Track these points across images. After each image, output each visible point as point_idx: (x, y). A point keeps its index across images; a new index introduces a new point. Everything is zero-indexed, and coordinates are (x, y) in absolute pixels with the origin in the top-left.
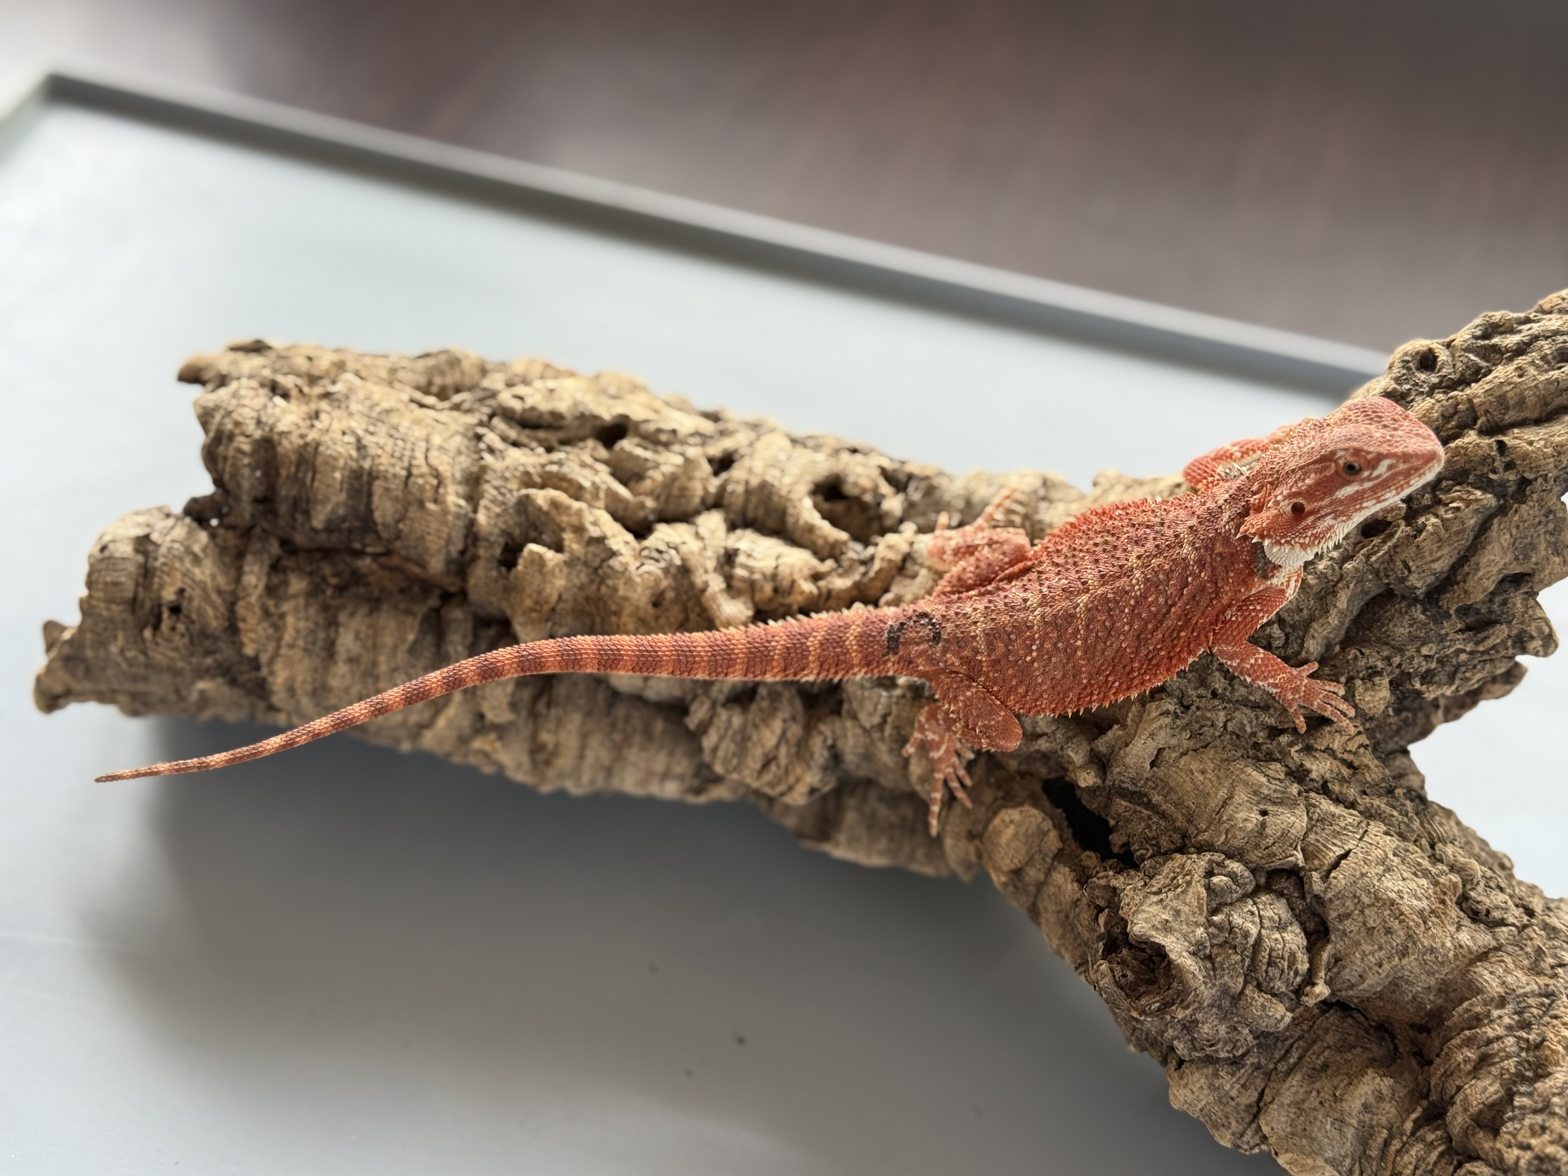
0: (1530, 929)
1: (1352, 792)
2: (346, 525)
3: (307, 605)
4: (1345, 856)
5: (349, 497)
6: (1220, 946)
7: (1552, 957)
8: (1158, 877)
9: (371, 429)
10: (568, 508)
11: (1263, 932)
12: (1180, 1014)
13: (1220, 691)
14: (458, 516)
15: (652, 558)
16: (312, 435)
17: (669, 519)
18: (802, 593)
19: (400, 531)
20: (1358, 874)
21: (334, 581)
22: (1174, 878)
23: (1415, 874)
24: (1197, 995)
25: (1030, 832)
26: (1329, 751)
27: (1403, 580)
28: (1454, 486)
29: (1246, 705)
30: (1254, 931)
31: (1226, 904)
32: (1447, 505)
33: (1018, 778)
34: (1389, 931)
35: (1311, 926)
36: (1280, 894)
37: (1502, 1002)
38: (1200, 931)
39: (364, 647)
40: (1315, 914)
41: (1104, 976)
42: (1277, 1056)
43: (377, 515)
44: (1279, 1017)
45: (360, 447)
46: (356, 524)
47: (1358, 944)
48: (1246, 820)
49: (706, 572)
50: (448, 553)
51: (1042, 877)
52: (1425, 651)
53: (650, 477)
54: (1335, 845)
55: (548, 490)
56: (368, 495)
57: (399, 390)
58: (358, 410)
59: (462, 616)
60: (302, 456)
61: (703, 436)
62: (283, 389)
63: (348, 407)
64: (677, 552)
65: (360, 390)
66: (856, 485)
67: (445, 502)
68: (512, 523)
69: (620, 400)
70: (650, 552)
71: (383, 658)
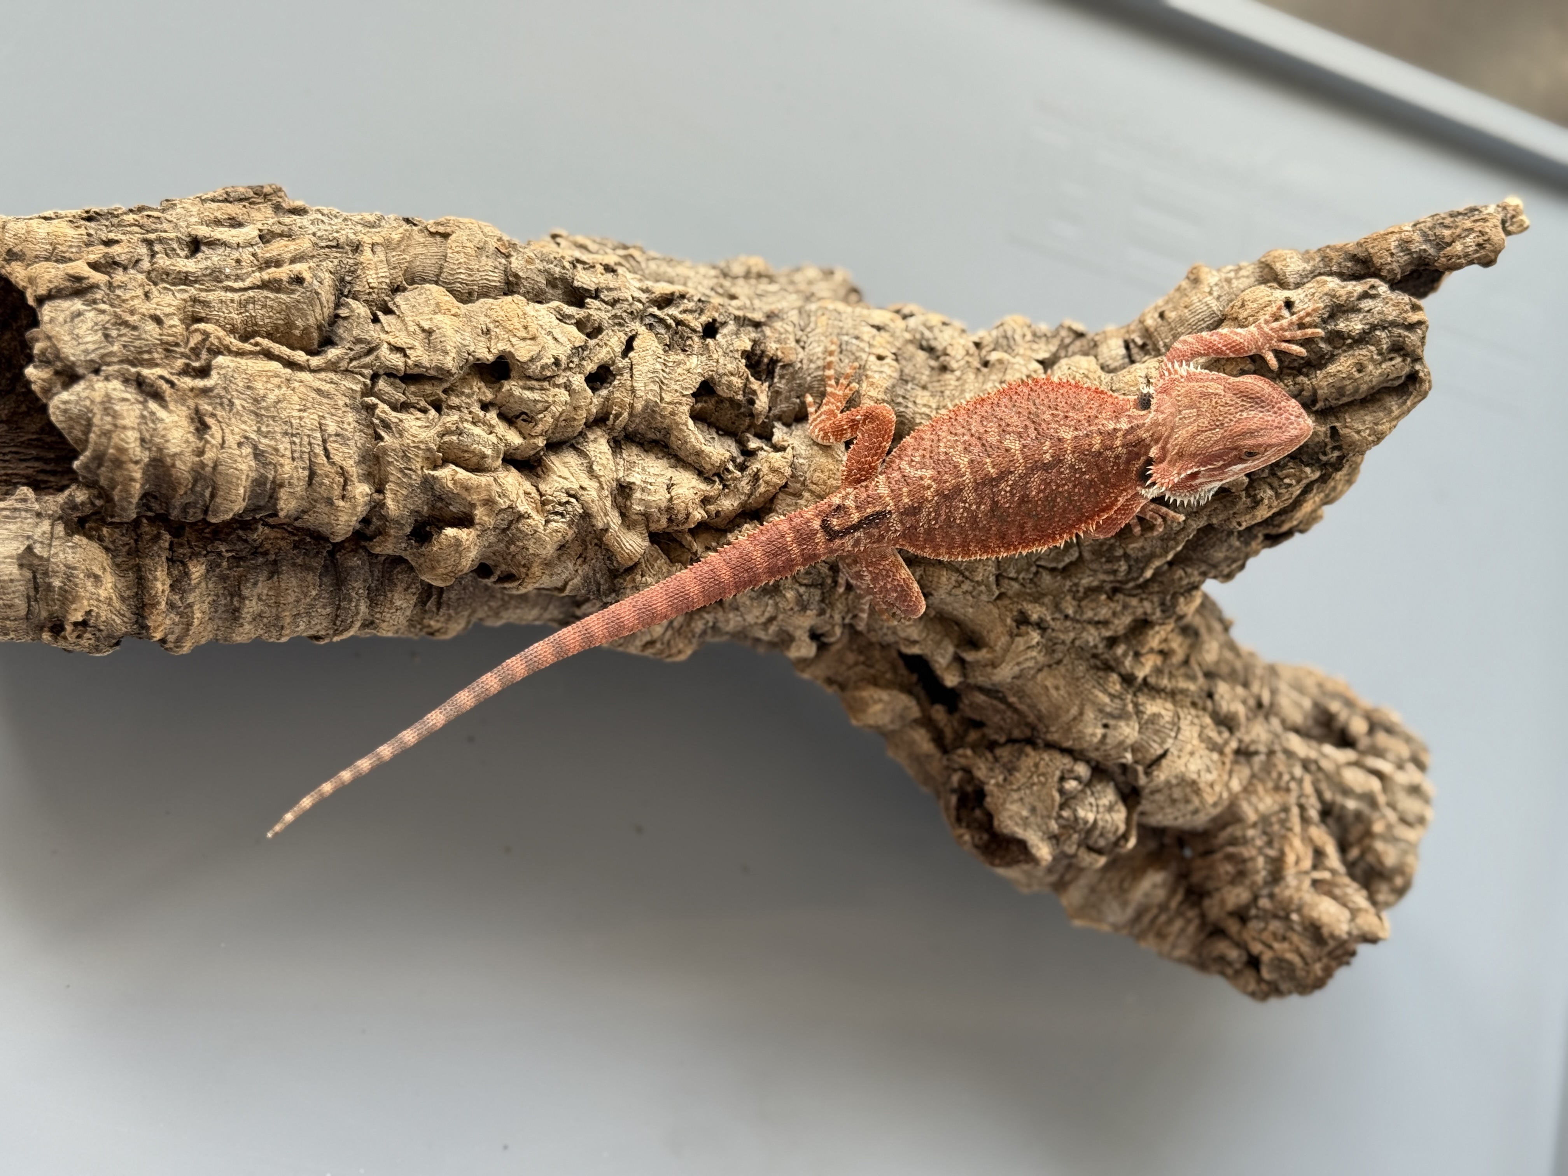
1: (1165, 682)
3: (207, 585)
5: (248, 496)
6: (1067, 829)
8: (1016, 773)
9: (264, 429)
10: (476, 485)
11: (1099, 817)
13: (1071, 614)
14: (363, 503)
15: (556, 513)
16: (210, 455)
18: (694, 517)
19: (304, 518)
20: (1173, 769)
21: (230, 554)
22: (1031, 777)
25: (896, 707)
26: (1152, 651)
29: (1091, 624)
30: (1092, 817)
31: (1073, 799)
33: (878, 647)
34: (1187, 801)
35: (1127, 790)
36: (1107, 775)
38: (1052, 824)
40: (1131, 785)
45: (259, 455)
47: (1162, 808)
49: (605, 514)
53: (539, 418)
54: (1157, 744)
55: (454, 467)
56: (271, 497)
57: (269, 355)
58: (243, 407)
59: (359, 562)
60: (199, 473)
61: (579, 351)
62: (152, 386)
63: (231, 404)
64: (577, 500)
65: (236, 375)
66: (730, 385)
67: (354, 497)
68: (420, 503)
69: (497, 330)
70: (554, 507)
71: (287, 613)
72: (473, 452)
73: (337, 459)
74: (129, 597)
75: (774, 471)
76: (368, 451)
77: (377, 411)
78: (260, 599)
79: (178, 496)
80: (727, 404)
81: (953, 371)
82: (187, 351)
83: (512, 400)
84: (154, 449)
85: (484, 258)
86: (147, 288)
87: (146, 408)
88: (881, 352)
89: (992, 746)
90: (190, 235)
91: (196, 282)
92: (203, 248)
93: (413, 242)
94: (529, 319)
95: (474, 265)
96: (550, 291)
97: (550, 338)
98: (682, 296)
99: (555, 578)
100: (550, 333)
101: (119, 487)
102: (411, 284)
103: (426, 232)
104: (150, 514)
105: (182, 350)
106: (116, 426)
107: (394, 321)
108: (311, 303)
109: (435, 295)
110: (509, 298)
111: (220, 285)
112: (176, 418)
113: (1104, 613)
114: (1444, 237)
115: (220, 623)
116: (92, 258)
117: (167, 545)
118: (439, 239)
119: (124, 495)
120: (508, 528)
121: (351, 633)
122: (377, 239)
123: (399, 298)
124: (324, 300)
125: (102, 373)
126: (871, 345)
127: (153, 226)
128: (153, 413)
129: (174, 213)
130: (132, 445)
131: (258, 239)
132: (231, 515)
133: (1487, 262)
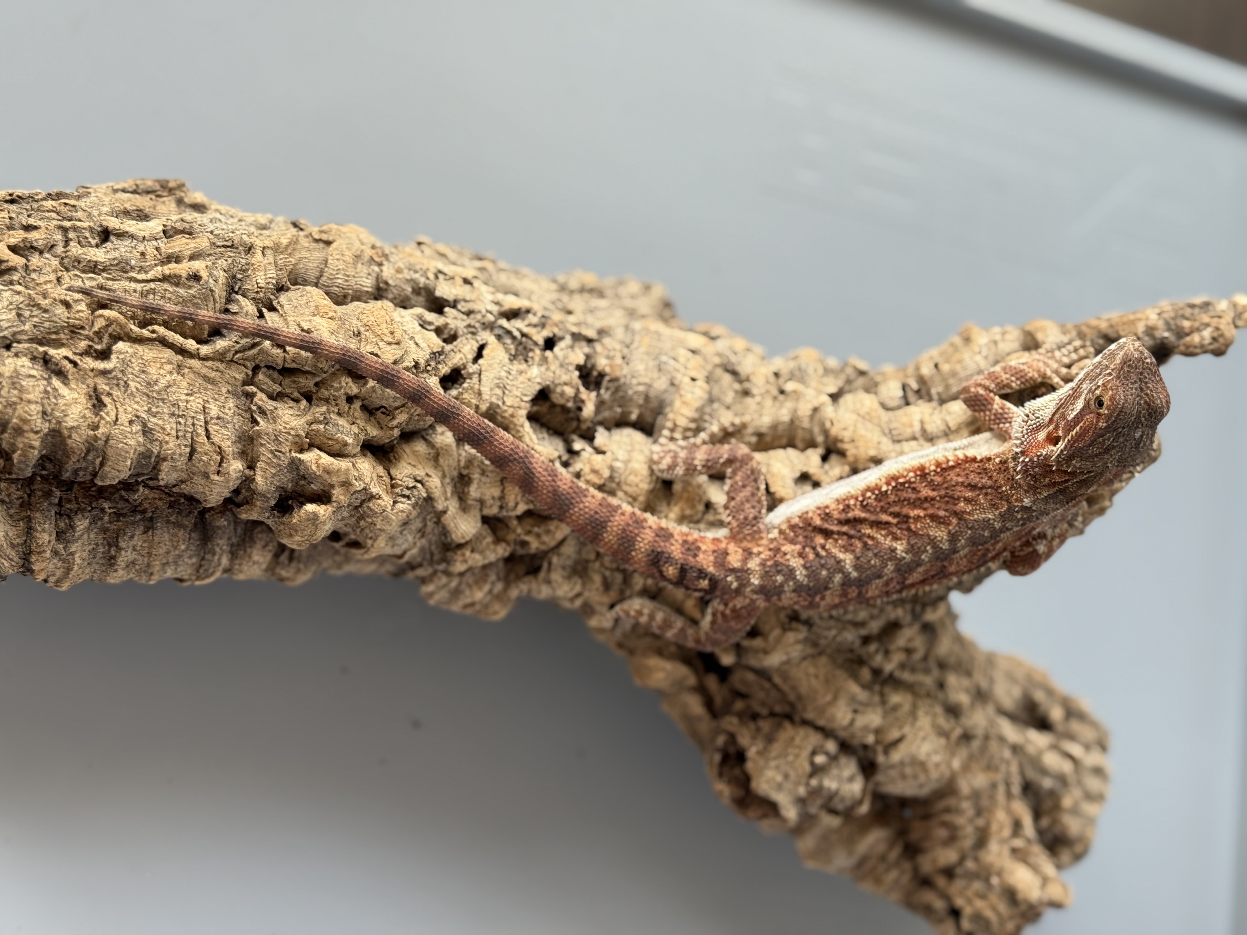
3: (89, 536)
4: (901, 739)
10: (338, 471)
11: (840, 786)
14: (237, 479)
16: (100, 430)
17: (411, 439)
22: (786, 748)
35: (866, 764)
38: (801, 789)
39: (141, 555)
45: (146, 431)
54: (895, 728)
55: (318, 452)
56: (154, 468)
57: (164, 342)
58: (137, 389)
59: (226, 523)
60: (92, 445)
61: (437, 356)
62: (57, 365)
63: (127, 385)
64: (423, 484)
65: (133, 360)
66: (562, 394)
67: (228, 473)
68: (286, 480)
69: (367, 333)
70: (402, 490)
71: (158, 563)
72: (337, 440)
73: (216, 440)
74: (18, 544)
75: (595, 471)
76: (244, 433)
77: (255, 399)
78: (134, 550)
79: (71, 463)
80: (558, 410)
81: (753, 396)
82: (91, 334)
83: (374, 395)
84: (54, 421)
85: (359, 265)
86: (60, 274)
87: (50, 384)
88: (694, 374)
89: (755, 717)
90: (101, 226)
91: (104, 270)
92: (112, 238)
93: (299, 246)
94: (395, 326)
95: (351, 272)
96: (414, 299)
97: (411, 342)
98: (528, 311)
99: (396, 548)
100: (412, 338)
101: (19, 452)
102: (294, 284)
103: (310, 238)
104: (44, 472)
105: (86, 332)
106: (21, 399)
107: (277, 319)
108: (206, 299)
109: (315, 298)
110: (379, 303)
111: (125, 275)
112: (76, 396)
113: (862, 616)
114: (1183, 328)
115: (97, 567)
116: (13, 241)
117: (57, 501)
118: (321, 245)
119: (23, 459)
120: (361, 506)
121: (212, 579)
122: (267, 243)
123: (283, 298)
124: (217, 296)
125: (13, 350)
126: (686, 368)
127: (69, 214)
128: (55, 390)
129: (88, 201)
130: (35, 417)
131: (162, 234)
132: (117, 481)
133: (1219, 353)
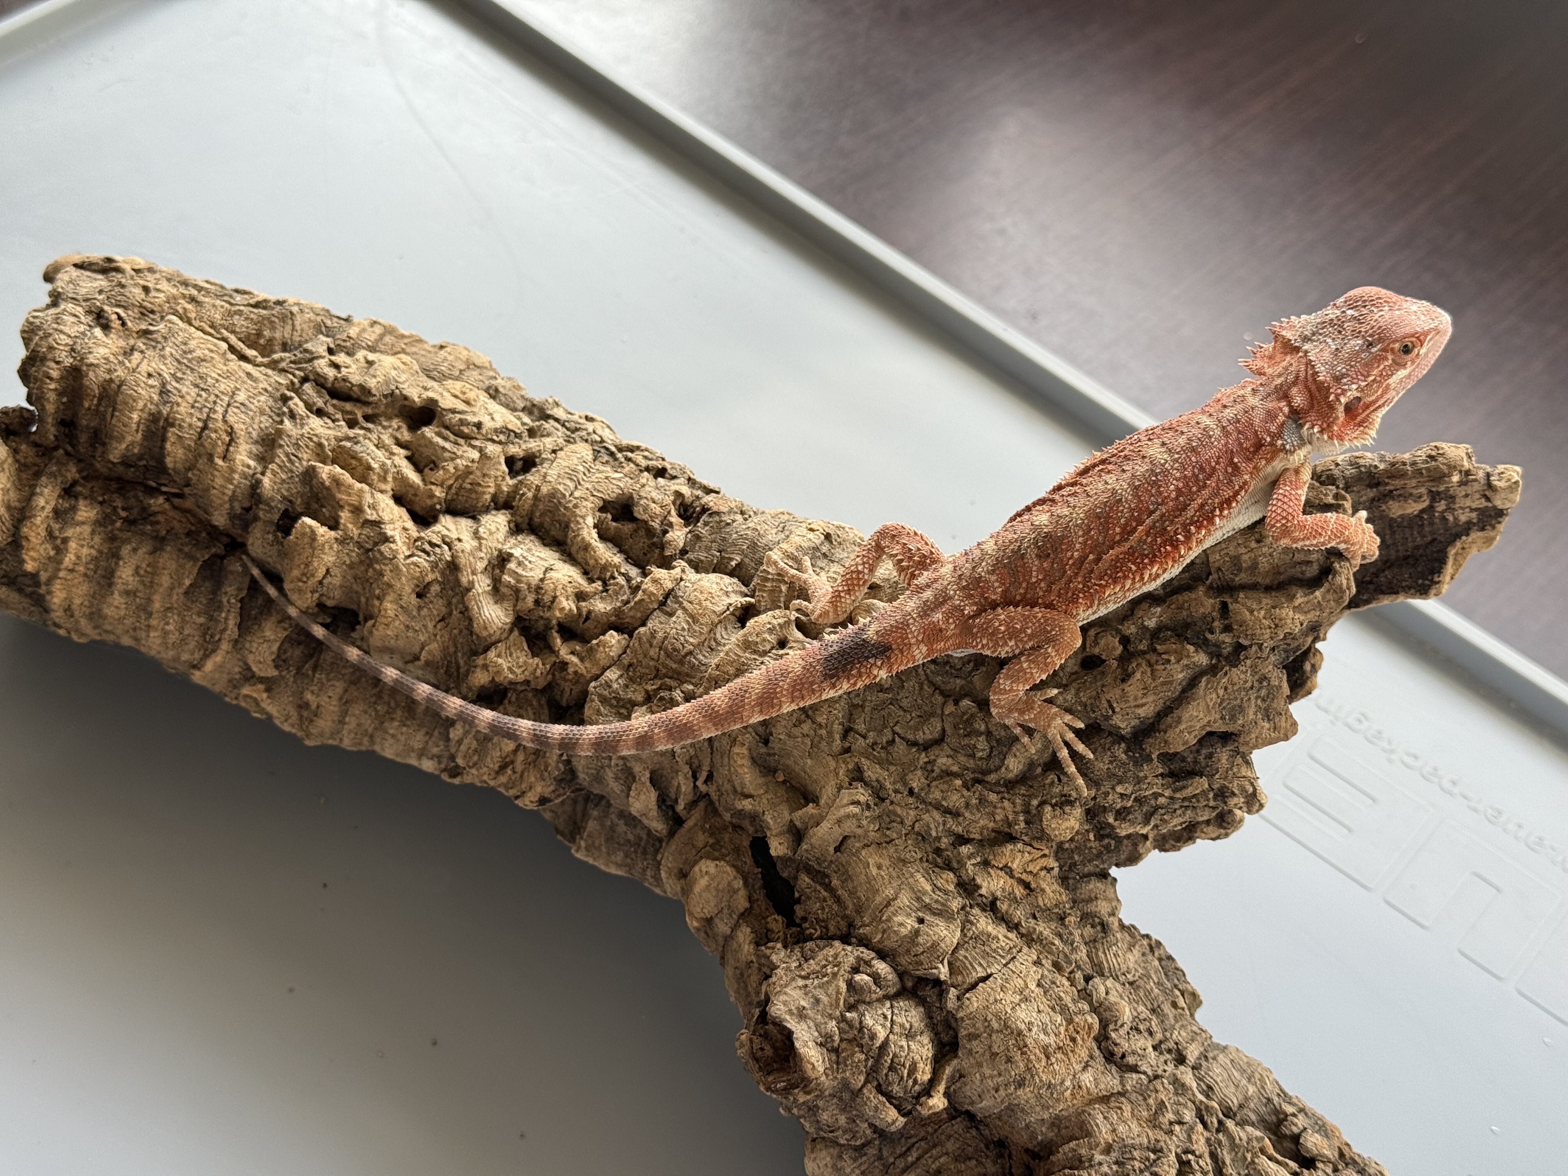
0: (1159, 1081)
1: (1019, 914)
2: (144, 462)
3: (93, 532)
4: (984, 979)
5: (145, 438)
6: (850, 1041)
7: (1174, 1113)
8: (812, 961)
9: (179, 375)
10: (350, 487)
11: (891, 1036)
12: (802, 1098)
13: (916, 790)
14: (244, 476)
15: (424, 551)
16: (120, 373)
17: (454, 511)
18: (563, 609)
19: (190, 479)
20: (992, 1000)
21: (123, 514)
23: (1053, 1009)
24: (819, 1084)
25: (720, 887)
26: (1008, 870)
27: (1107, 718)
28: (1171, 637)
29: (937, 809)
30: (882, 1034)
31: (864, 1002)
32: (1160, 654)
33: (730, 830)
34: (1009, 1060)
35: (945, 1039)
36: (922, 1002)
37: (1108, 1150)
38: (832, 1025)
39: (142, 582)
40: (950, 1027)
41: (742, 1046)
42: (898, 1152)
43: (169, 461)
44: (890, 1121)
45: (164, 392)
46: (151, 463)
47: (980, 1065)
48: (901, 924)
49: (474, 573)
50: (232, 508)
51: (729, 932)
52: (1119, 789)
53: (443, 468)
54: (980, 965)
56: (162, 439)
58: (172, 354)
60: (106, 392)
61: (510, 433)
62: (107, 319)
63: (163, 349)
64: (450, 549)
65: (181, 333)
66: (645, 509)
67: (234, 460)
68: (295, 491)
69: (438, 388)
70: (423, 543)
72: (363, 463)
73: (231, 419)
76: (269, 435)
77: (290, 403)
80: (642, 533)
82: (158, 318)
83: (425, 447)
84: (78, 357)
87: (91, 330)
89: (805, 940)
91: (204, 292)
105: (155, 317)
112: (111, 344)
113: (955, 800)
115: (94, 584)
117: (69, 477)
120: (372, 549)
128: (93, 334)
